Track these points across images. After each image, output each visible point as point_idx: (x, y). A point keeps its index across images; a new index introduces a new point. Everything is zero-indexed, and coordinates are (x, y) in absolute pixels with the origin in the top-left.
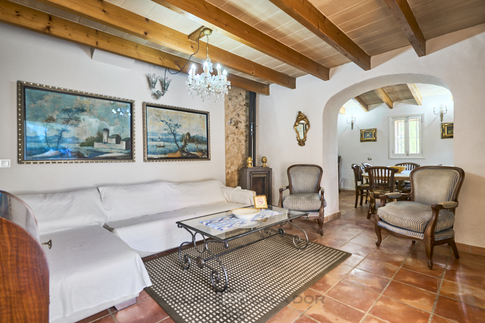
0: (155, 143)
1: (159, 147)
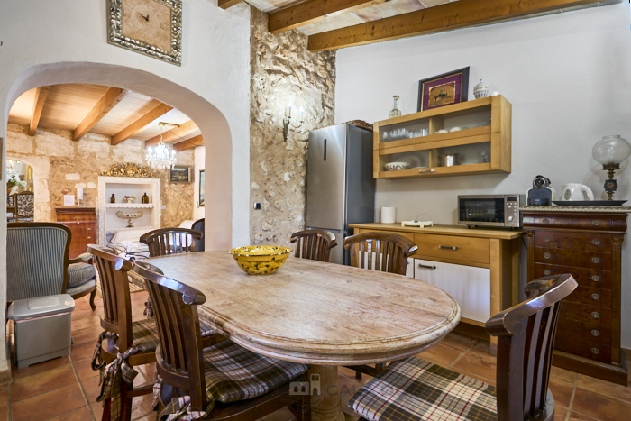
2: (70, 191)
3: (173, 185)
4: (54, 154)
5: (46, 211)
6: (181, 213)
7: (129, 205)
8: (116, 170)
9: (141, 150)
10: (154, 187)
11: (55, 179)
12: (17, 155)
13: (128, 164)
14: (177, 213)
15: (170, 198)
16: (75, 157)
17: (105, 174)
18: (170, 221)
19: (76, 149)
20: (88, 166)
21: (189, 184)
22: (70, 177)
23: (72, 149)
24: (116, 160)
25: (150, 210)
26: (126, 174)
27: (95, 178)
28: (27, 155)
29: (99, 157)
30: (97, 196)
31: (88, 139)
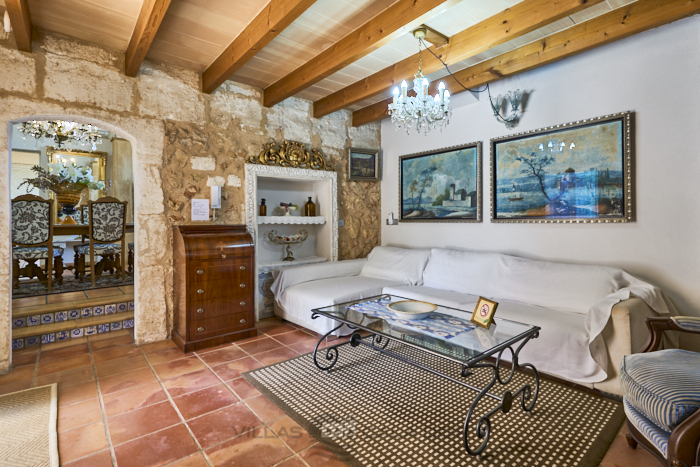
0: (506, 195)
1: (514, 200)
2: (199, 191)
3: (354, 184)
4: (171, 117)
5: (157, 232)
6: (365, 233)
7: (288, 219)
8: (275, 152)
9: (308, 118)
10: (325, 187)
11: (173, 166)
12: (103, 113)
13: (291, 143)
14: (359, 234)
15: (349, 206)
16: (206, 125)
17: (255, 161)
18: (349, 247)
19: (208, 110)
20: (229, 145)
21: (375, 182)
22: (202, 164)
23: (202, 108)
24: (272, 134)
25: (316, 228)
26: (289, 164)
27: (240, 167)
28: (121, 114)
29: (246, 128)
30: (242, 202)
31: (228, 92)
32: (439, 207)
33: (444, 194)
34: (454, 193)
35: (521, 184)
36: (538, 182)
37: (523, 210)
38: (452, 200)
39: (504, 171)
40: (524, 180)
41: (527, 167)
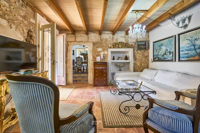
0: (183, 52)
1: (185, 54)
2: (99, 55)
3: (139, 51)
4: (94, 41)
5: (91, 63)
6: (143, 65)
7: (120, 61)
8: (115, 45)
9: (124, 36)
10: (130, 52)
11: (94, 51)
12: (83, 42)
13: (119, 42)
14: (141, 65)
15: (137, 57)
16: (100, 41)
17: (111, 48)
18: (137, 69)
19: (101, 38)
20: (105, 45)
21: (147, 50)
22: (99, 49)
23: (99, 38)
24: (115, 41)
25: (128, 63)
26: (119, 47)
27: (107, 49)
28: (86, 42)
29: (109, 41)
30: (108, 57)
31: (105, 33)
32: (163, 57)
33: (164, 53)
34: (167, 52)
35: (188, 48)
36: (193, 47)
37: (188, 58)
38: (167, 55)
39: (182, 44)
40: (189, 47)
41: (190, 42)
